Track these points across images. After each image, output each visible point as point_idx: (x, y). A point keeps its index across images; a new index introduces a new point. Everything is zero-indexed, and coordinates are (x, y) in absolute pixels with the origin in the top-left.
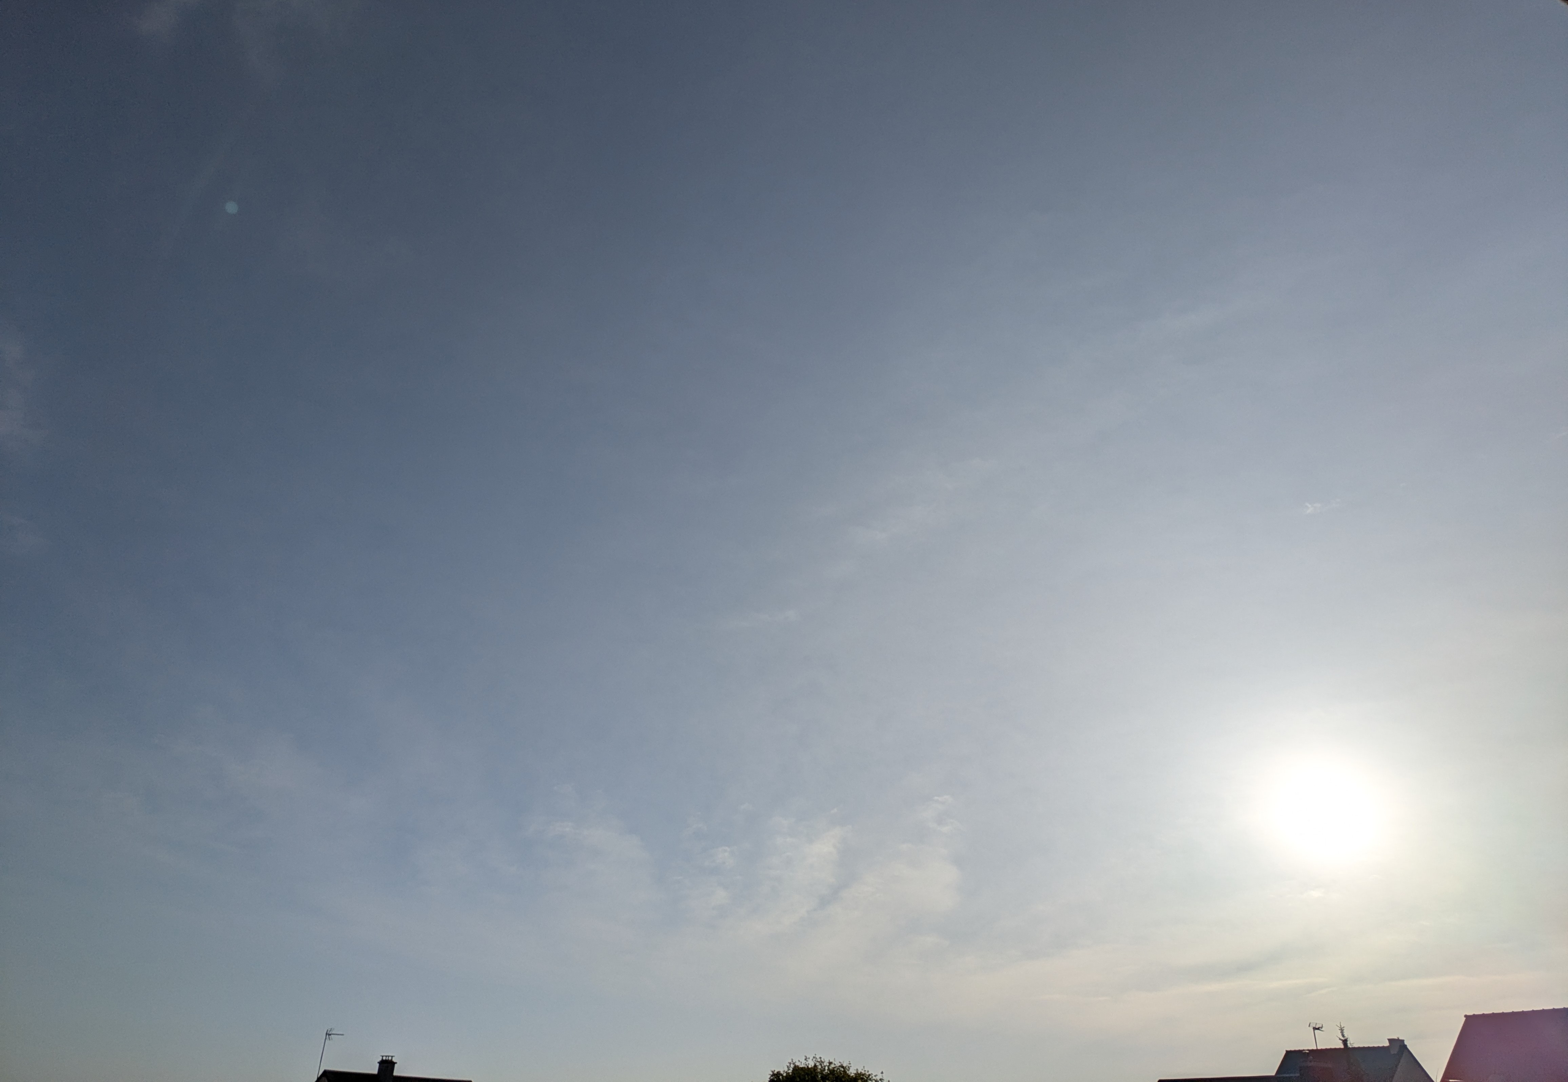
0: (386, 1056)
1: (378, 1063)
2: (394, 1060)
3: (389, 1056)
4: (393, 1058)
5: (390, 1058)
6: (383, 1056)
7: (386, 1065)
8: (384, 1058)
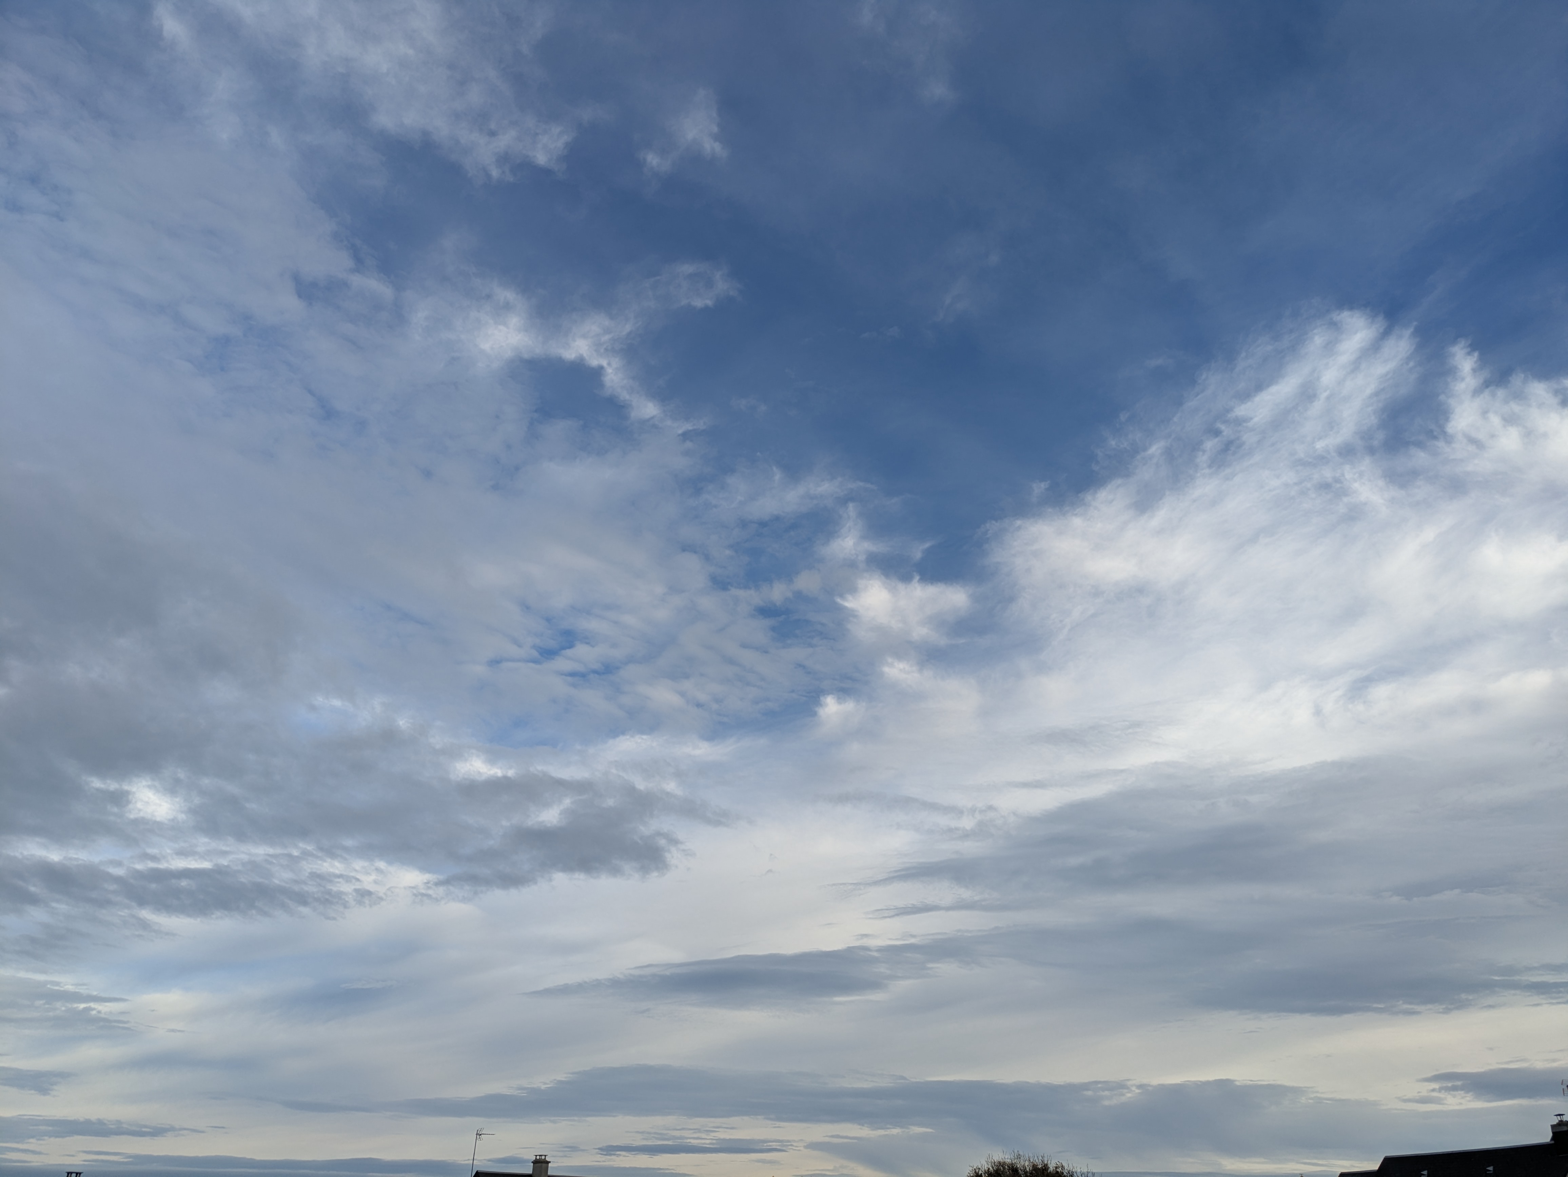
0: (540, 1156)
1: (532, 1162)
2: (548, 1159)
3: (542, 1155)
4: (546, 1157)
5: (543, 1157)
6: (536, 1156)
7: (540, 1164)
8: (538, 1157)
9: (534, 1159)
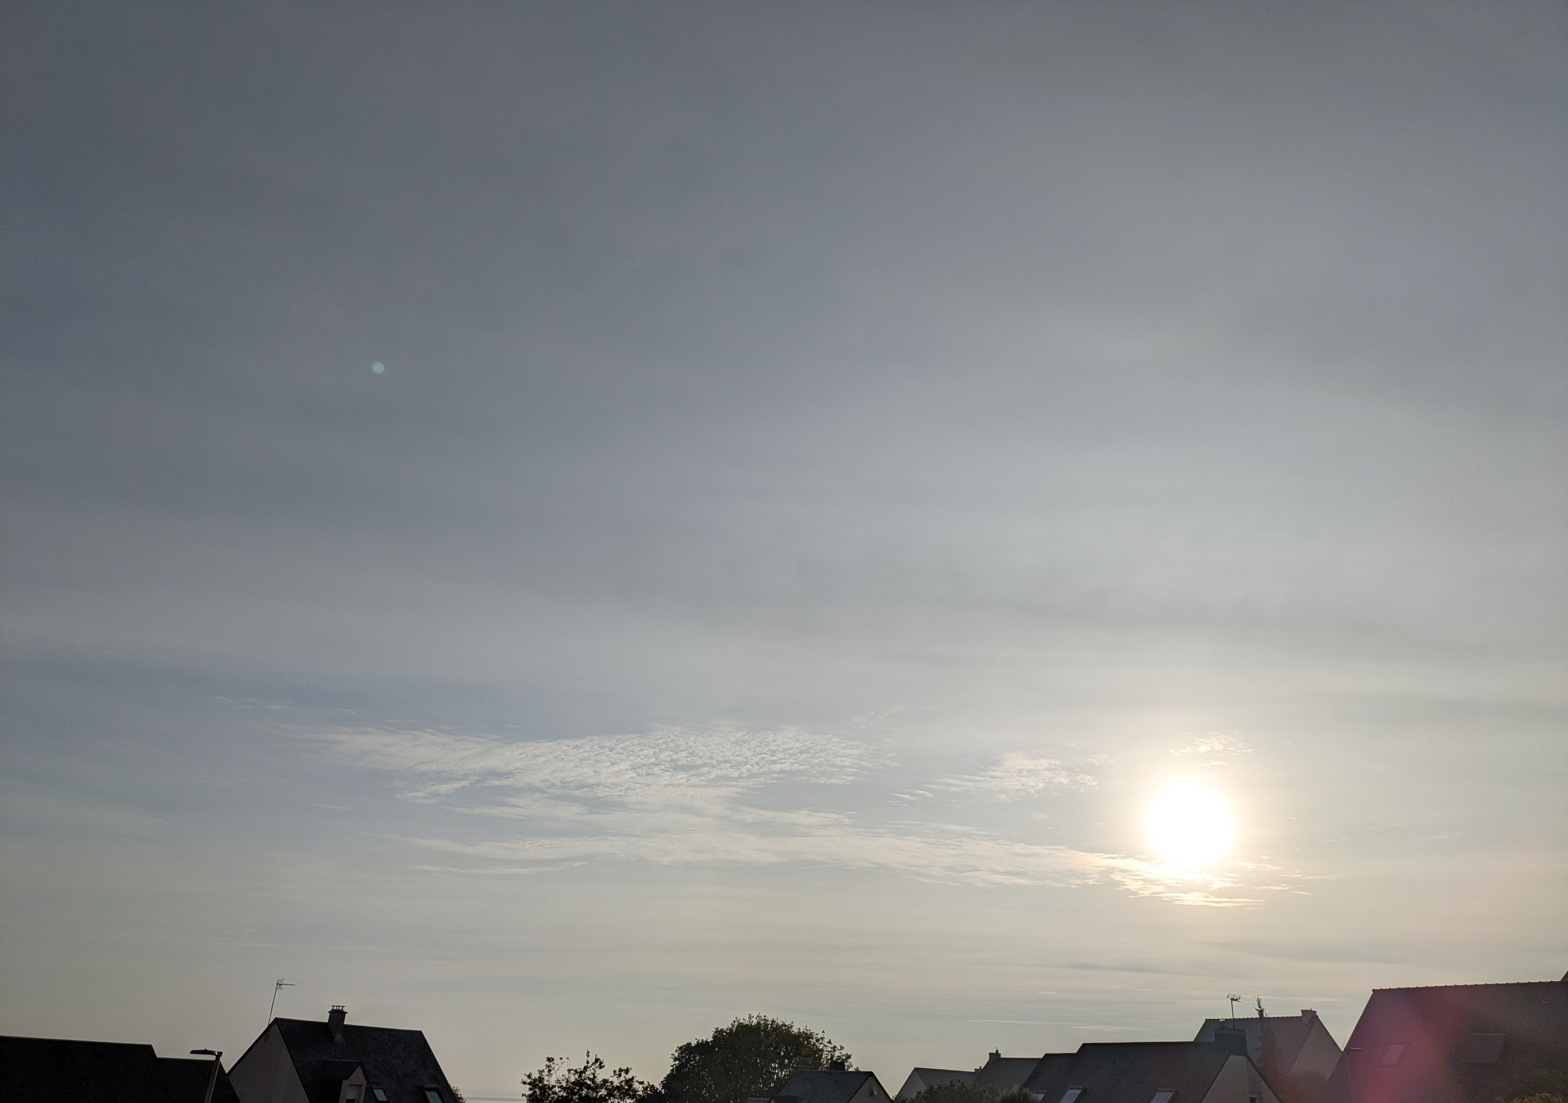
1: (329, 1012)
3: (339, 1006)
4: (344, 1008)
5: (341, 1008)
6: (333, 1006)
7: (336, 1014)
8: (335, 1008)
9: (331, 1009)
